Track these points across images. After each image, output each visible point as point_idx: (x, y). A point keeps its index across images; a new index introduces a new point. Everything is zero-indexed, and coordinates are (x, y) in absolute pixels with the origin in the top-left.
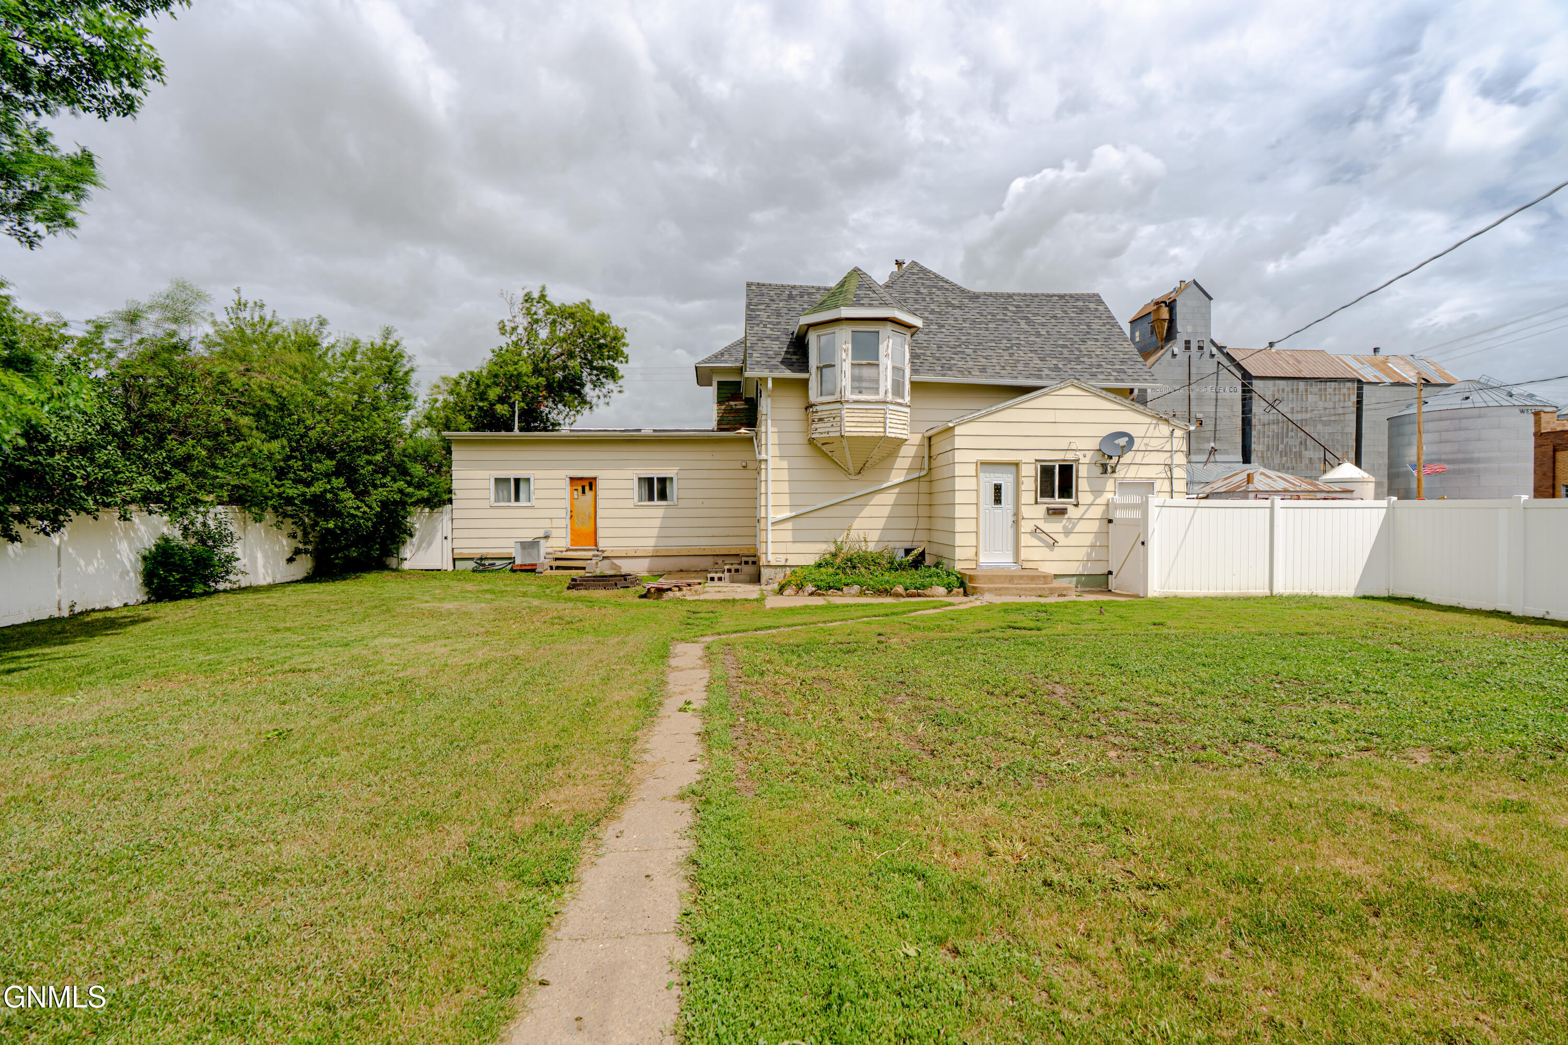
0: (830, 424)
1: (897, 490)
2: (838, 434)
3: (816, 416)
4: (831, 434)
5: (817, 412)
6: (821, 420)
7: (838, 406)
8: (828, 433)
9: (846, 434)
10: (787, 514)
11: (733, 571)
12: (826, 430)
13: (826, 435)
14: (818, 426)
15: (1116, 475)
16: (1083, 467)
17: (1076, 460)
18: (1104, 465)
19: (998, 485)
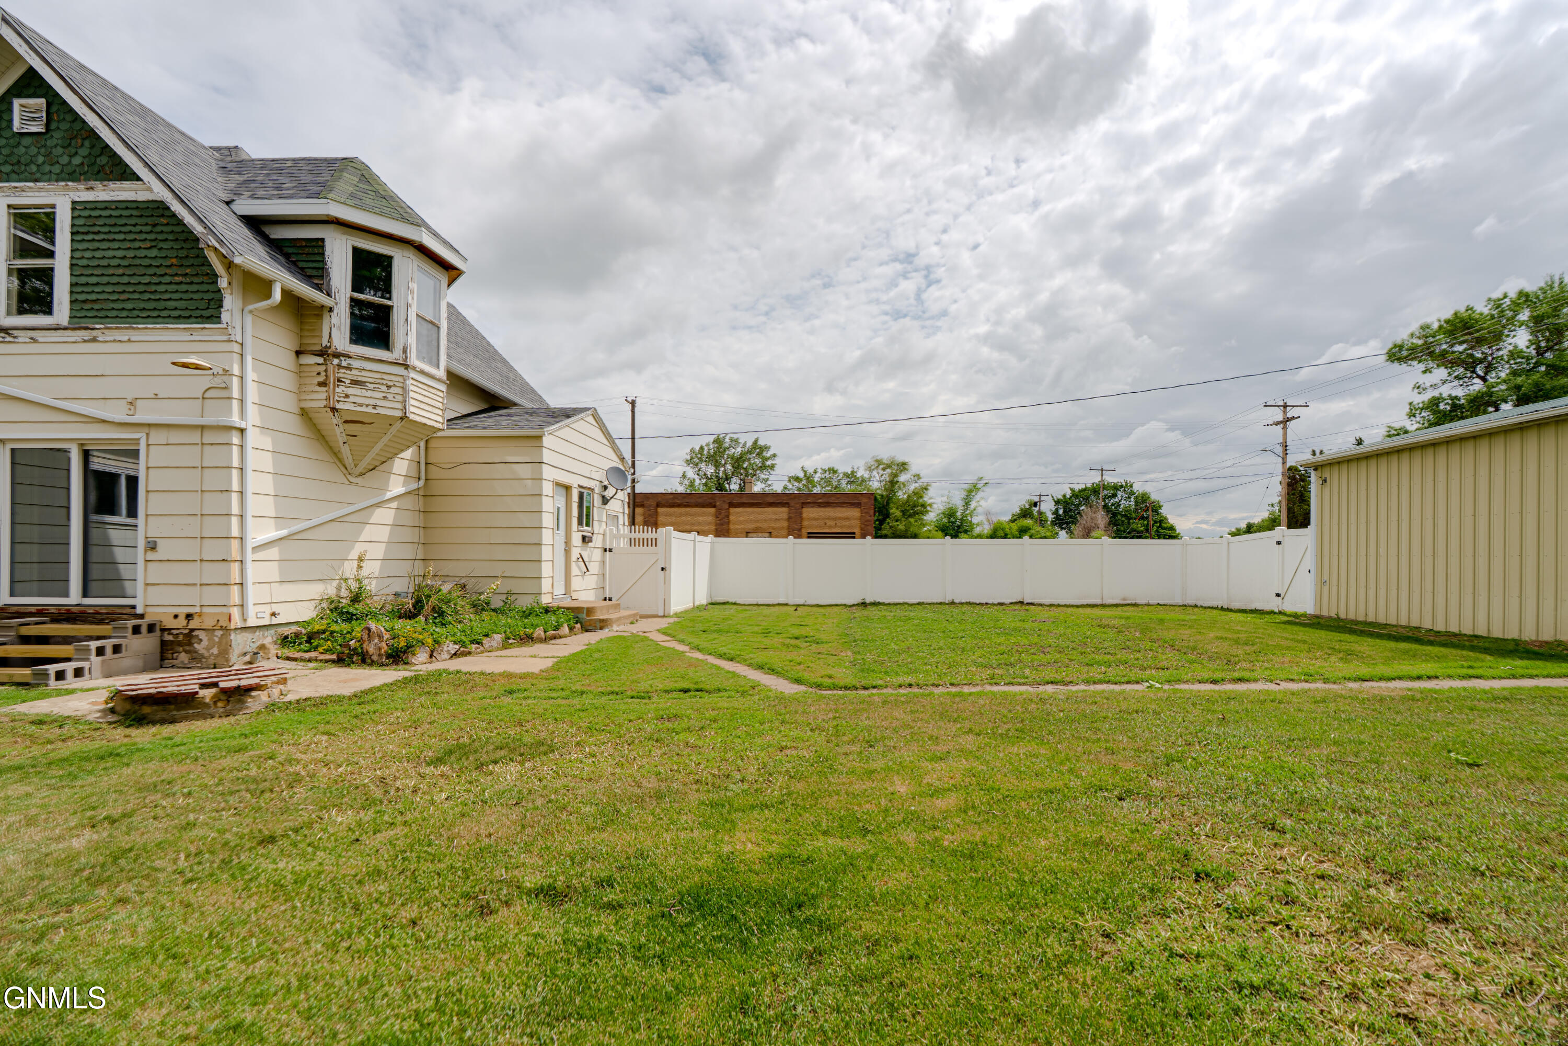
0: (380, 395)
1: (394, 504)
2: (399, 414)
3: (347, 376)
4: (380, 411)
5: (349, 368)
6: (355, 382)
7: (400, 370)
8: (375, 407)
9: (412, 417)
10: (274, 534)
11: (109, 650)
12: (373, 402)
13: (370, 410)
14: (350, 391)
15: (607, 507)
16: (596, 496)
17: (593, 490)
18: (603, 497)
19: (559, 509)
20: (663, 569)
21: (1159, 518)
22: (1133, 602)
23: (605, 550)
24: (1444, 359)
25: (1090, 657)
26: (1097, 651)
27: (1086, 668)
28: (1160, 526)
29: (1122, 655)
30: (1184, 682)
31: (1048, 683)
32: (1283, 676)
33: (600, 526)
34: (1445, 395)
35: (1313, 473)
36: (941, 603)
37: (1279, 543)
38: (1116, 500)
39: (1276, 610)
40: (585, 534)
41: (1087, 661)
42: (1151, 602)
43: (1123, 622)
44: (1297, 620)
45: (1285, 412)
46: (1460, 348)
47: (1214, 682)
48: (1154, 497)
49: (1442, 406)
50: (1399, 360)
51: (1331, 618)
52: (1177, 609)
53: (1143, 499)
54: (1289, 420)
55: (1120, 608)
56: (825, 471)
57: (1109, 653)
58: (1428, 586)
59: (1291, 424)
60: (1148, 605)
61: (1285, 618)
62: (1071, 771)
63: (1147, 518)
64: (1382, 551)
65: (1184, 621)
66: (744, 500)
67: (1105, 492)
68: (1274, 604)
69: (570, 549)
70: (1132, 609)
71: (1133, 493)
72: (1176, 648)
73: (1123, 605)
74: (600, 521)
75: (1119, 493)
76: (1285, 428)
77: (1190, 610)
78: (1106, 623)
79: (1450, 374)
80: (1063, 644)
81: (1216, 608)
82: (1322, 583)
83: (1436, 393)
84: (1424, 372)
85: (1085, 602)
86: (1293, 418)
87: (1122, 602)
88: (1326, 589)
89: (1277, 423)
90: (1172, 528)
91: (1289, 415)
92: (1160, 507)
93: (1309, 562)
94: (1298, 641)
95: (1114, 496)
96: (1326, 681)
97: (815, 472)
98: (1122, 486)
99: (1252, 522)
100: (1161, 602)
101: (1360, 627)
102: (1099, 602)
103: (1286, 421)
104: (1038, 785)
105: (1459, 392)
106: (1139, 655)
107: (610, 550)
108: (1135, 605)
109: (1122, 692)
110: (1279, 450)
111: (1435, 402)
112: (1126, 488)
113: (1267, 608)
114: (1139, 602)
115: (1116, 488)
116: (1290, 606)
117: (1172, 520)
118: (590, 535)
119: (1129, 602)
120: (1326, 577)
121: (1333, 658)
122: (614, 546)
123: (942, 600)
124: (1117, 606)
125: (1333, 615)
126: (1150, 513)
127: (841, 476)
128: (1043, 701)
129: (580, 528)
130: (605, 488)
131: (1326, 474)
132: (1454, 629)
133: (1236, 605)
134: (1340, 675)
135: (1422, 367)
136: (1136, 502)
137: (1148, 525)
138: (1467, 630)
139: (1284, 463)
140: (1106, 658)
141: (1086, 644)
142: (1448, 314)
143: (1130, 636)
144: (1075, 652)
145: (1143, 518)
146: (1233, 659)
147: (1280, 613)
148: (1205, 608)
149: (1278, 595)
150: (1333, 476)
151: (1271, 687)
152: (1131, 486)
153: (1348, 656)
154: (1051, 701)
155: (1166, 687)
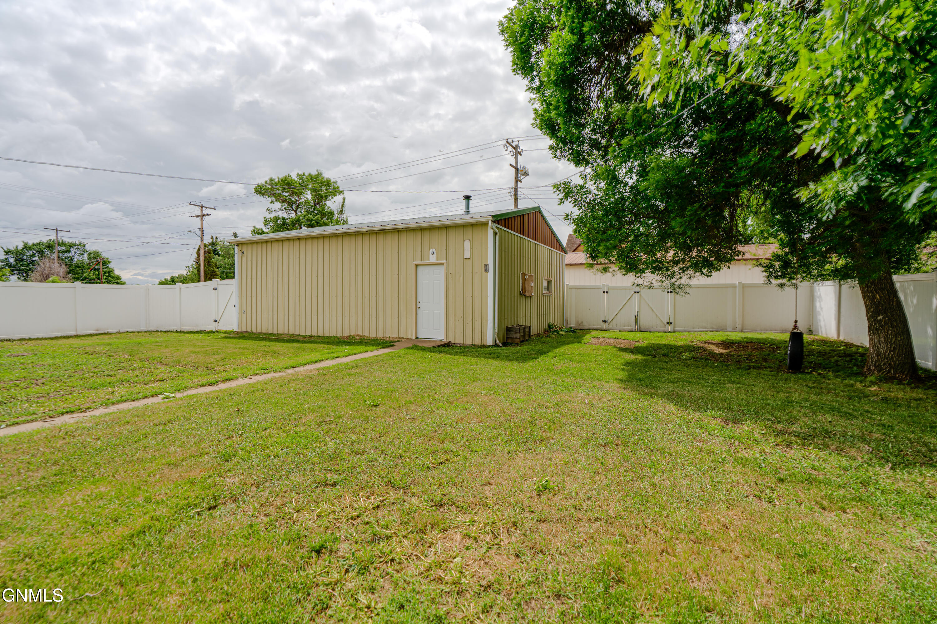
21: (108, 270)
22: (106, 331)
24: (279, 198)
25: (92, 381)
26: (95, 375)
27: (92, 393)
28: (109, 276)
29: (120, 375)
30: (190, 389)
31: (63, 414)
32: (252, 373)
34: (280, 216)
35: (236, 248)
37: (215, 289)
38: (70, 254)
39: (214, 330)
41: (88, 385)
42: (121, 331)
43: (107, 348)
44: (230, 335)
45: (202, 211)
46: (287, 194)
47: (211, 384)
48: (104, 255)
49: (279, 222)
50: (260, 193)
51: (248, 332)
52: (145, 334)
53: (96, 255)
54: (205, 215)
55: (95, 337)
57: (108, 375)
58: (298, 313)
59: (206, 218)
60: (119, 333)
61: (223, 335)
62: (148, 500)
63: (98, 269)
64: (275, 294)
65: (157, 342)
67: (59, 248)
68: (213, 327)
70: (107, 337)
71: (85, 251)
72: (165, 363)
73: (97, 335)
75: (73, 250)
76: (202, 220)
77: (155, 334)
78: (92, 350)
79: (282, 206)
80: (57, 374)
81: (173, 332)
82: (242, 312)
83: (276, 214)
84: (271, 202)
85: (59, 334)
86: (207, 215)
87: (95, 332)
88: (244, 316)
89: (197, 216)
90: (119, 278)
91: (205, 212)
92: (109, 262)
93: (235, 300)
94: (243, 348)
95: (69, 251)
96: (275, 371)
98: (75, 245)
99: (174, 275)
100: (130, 330)
101: (267, 336)
102: (73, 333)
103: (202, 216)
104: (122, 531)
105: (286, 216)
106: (137, 373)
108: (108, 333)
109: (146, 408)
110: (199, 232)
111: (276, 219)
112: (81, 246)
113: (208, 329)
114: (110, 331)
115: (71, 246)
116: (222, 327)
117: (117, 272)
119: (102, 332)
120: (244, 309)
121: (268, 357)
124: (91, 335)
125: (249, 331)
126: (101, 266)
128: (69, 434)
131: (244, 249)
132: (309, 333)
133: (186, 329)
134: (281, 366)
135: (269, 199)
136: (89, 258)
137: (99, 274)
138: (315, 334)
139: (202, 241)
140: (108, 379)
141: (82, 370)
142: (281, 176)
143: (122, 359)
144: (73, 379)
145: (94, 269)
146: (209, 365)
147: (217, 332)
148: (165, 332)
149: (215, 321)
150: (248, 250)
151: (247, 381)
152: (84, 246)
153: (276, 354)
154: (79, 432)
155: (178, 395)
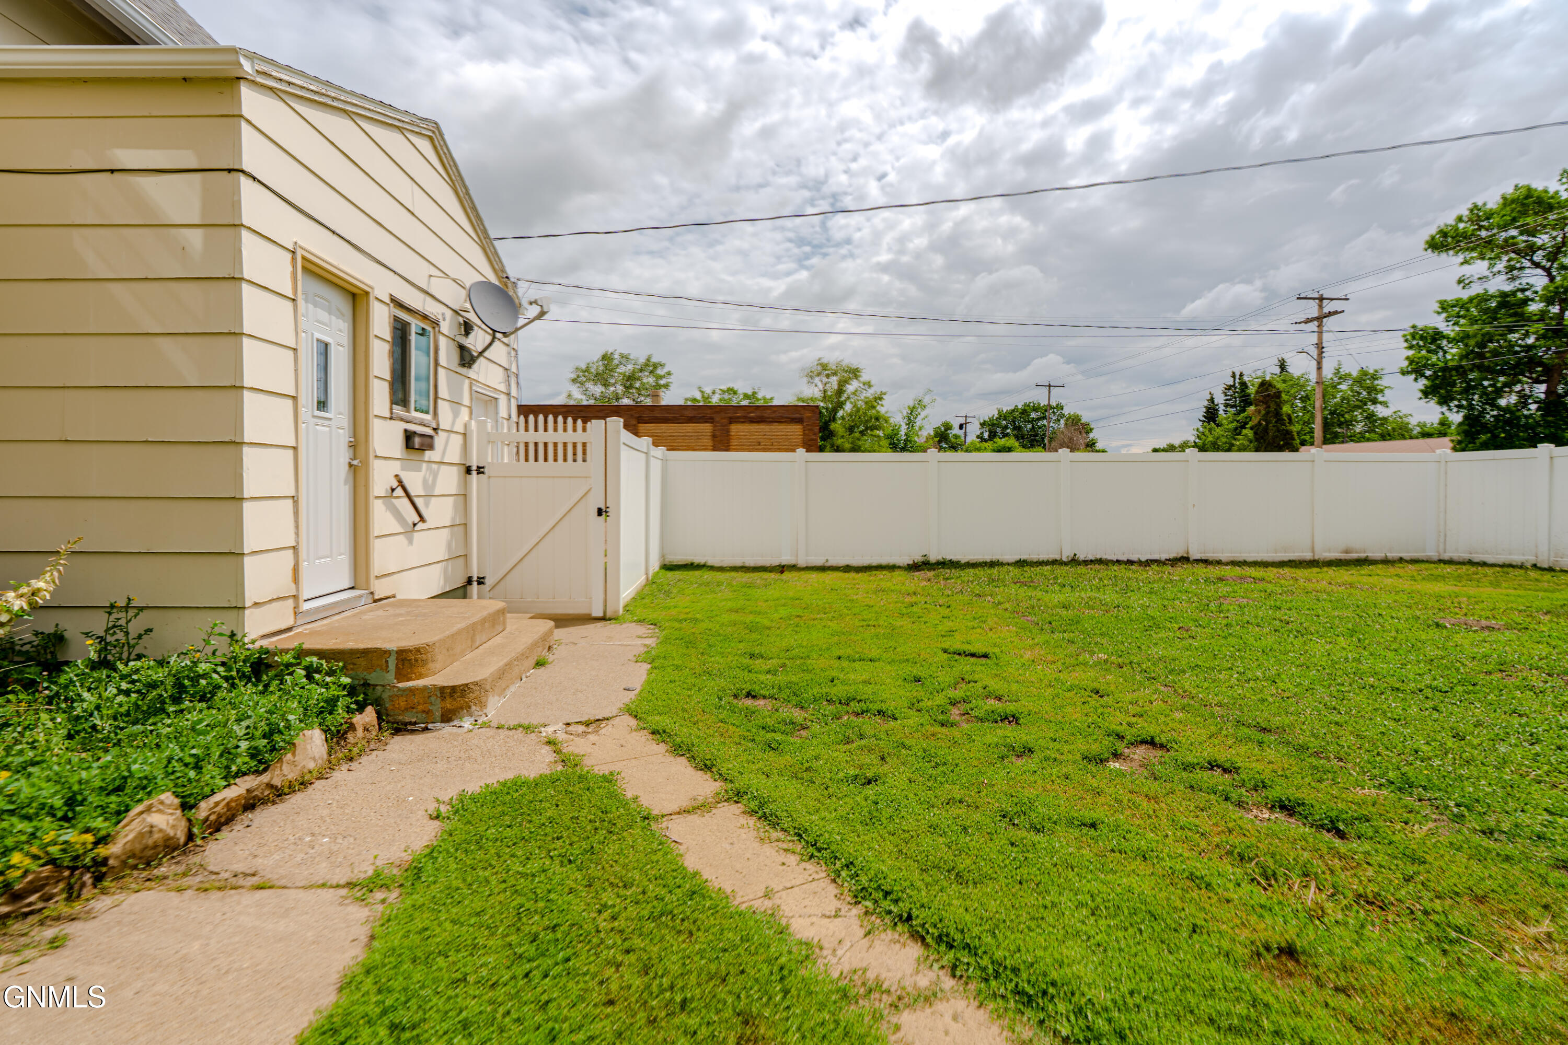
15: (472, 373)
16: (443, 342)
17: (435, 324)
18: (462, 348)
19: (325, 348)
20: (600, 512)
22: (1363, 556)
23: (468, 470)
24: (1486, 247)
33: (456, 415)
34: (1493, 291)
36: (1054, 562)
38: (1045, 422)
40: (412, 427)
42: (1390, 556)
45: (1321, 307)
50: (1442, 247)
54: (1325, 316)
56: (723, 392)
59: (1329, 323)
60: (1388, 561)
66: (657, 414)
67: (1034, 414)
69: (366, 463)
74: (456, 403)
76: (1320, 326)
83: (1482, 288)
84: (1466, 263)
85: (1285, 557)
86: (1331, 313)
87: (1344, 556)
89: (1311, 320)
91: (1327, 310)
97: (714, 393)
100: (1405, 556)
103: (1323, 317)
107: (480, 470)
110: (1314, 352)
114: (1371, 555)
118: (429, 431)
119: (1356, 556)
122: (488, 460)
123: (1057, 557)
127: (742, 396)
129: (398, 410)
130: (467, 328)
135: (1462, 257)
139: (1320, 368)
148: (1498, 567)
